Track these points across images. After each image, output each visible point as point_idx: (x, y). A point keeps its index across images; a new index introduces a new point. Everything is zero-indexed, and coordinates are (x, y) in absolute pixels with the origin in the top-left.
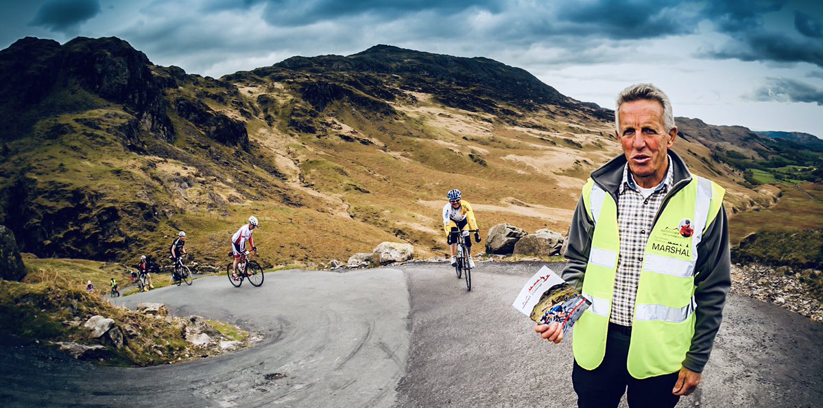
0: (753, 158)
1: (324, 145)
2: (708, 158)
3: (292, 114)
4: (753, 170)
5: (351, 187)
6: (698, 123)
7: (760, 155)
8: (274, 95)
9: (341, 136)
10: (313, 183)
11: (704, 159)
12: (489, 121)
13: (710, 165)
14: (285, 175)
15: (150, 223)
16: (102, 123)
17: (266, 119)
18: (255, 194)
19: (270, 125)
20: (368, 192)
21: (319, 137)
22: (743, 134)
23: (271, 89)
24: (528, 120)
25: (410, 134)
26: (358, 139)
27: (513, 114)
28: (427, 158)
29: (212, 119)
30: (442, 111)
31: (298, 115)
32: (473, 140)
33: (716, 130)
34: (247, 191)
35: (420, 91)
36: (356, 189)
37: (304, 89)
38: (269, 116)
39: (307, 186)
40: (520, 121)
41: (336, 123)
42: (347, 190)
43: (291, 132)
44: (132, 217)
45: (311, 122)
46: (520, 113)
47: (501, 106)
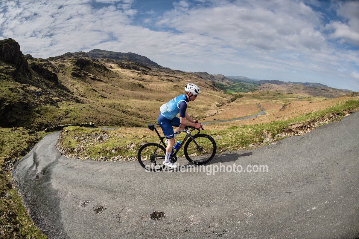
0: (226, 85)
1: (85, 82)
2: (212, 85)
3: (72, 70)
4: (226, 89)
5: (100, 96)
6: (206, 74)
7: (228, 84)
8: (64, 64)
9: (91, 78)
10: (85, 95)
11: (211, 86)
12: (138, 73)
13: (214, 88)
14: (73, 93)
15: (26, 112)
16: (4, 71)
17: (62, 73)
18: (65, 99)
19: (64, 75)
20: (106, 98)
21: (82, 79)
22: (221, 77)
23: (63, 62)
24: (151, 73)
25: (115, 77)
26: (97, 79)
27: (145, 71)
28: (123, 85)
29: (45, 71)
30: (122, 70)
31: (75, 71)
32: (136, 79)
33: (212, 76)
34: (62, 97)
35: (112, 64)
36: (102, 97)
37: (75, 61)
38: (64, 72)
39: (82, 96)
40: (148, 73)
41: (88, 73)
42: (98, 97)
44: (18, 109)
45: (80, 73)
46: (148, 71)
47: (141, 68)
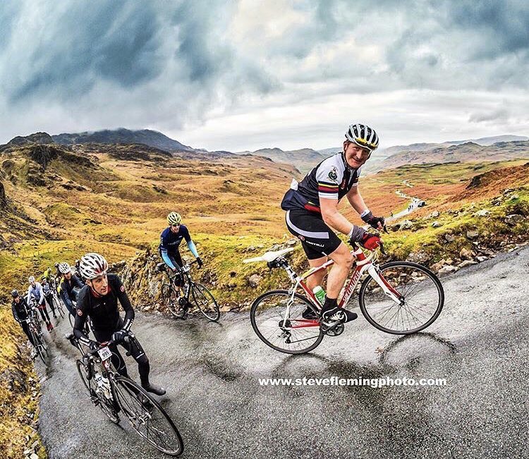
1: (54, 195)
3: (29, 172)
5: (88, 221)
8: (13, 160)
9: (63, 186)
10: (58, 223)
12: (149, 166)
14: (36, 220)
17: (11, 180)
19: (14, 184)
20: (101, 223)
21: (49, 188)
23: (11, 156)
24: (172, 163)
25: (107, 179)
26: (75, 187)
27: (161, 160)
28: (125, 194)
30: (117, 163)
31: (34, 172)
32: (148, 178)
34: (18, 232)
35: (97, 153)
36: (91, 222)
37: (32, 152)
38: (13, 177)
39: (54, 227)
40: (168, 164)
41: (57, 177)
42: (85, 224)
43: (30, 187)
45: (42, 178)
46: (166, 159)
47: (152, 156)
